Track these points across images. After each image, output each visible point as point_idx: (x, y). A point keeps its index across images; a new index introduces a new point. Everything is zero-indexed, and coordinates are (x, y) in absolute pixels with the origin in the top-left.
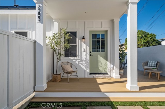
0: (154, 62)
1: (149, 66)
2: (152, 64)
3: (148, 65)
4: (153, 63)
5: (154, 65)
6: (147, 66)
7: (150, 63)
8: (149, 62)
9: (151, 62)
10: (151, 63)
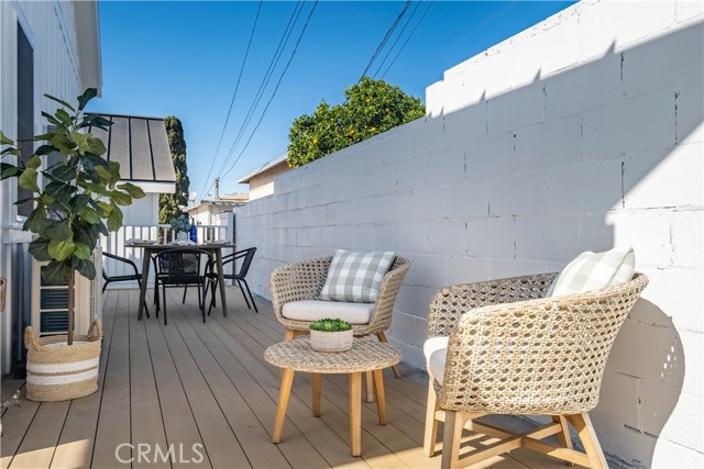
0: (367, 260)
1: (334, 300)
2: (350, 281)
3: (325, 291)
4: (361, 274)
5: (368, 283)
6: (317, 296)
7: (340, 266)
8: (335, 261)
9: (350, 259)
10: (344, 273)
